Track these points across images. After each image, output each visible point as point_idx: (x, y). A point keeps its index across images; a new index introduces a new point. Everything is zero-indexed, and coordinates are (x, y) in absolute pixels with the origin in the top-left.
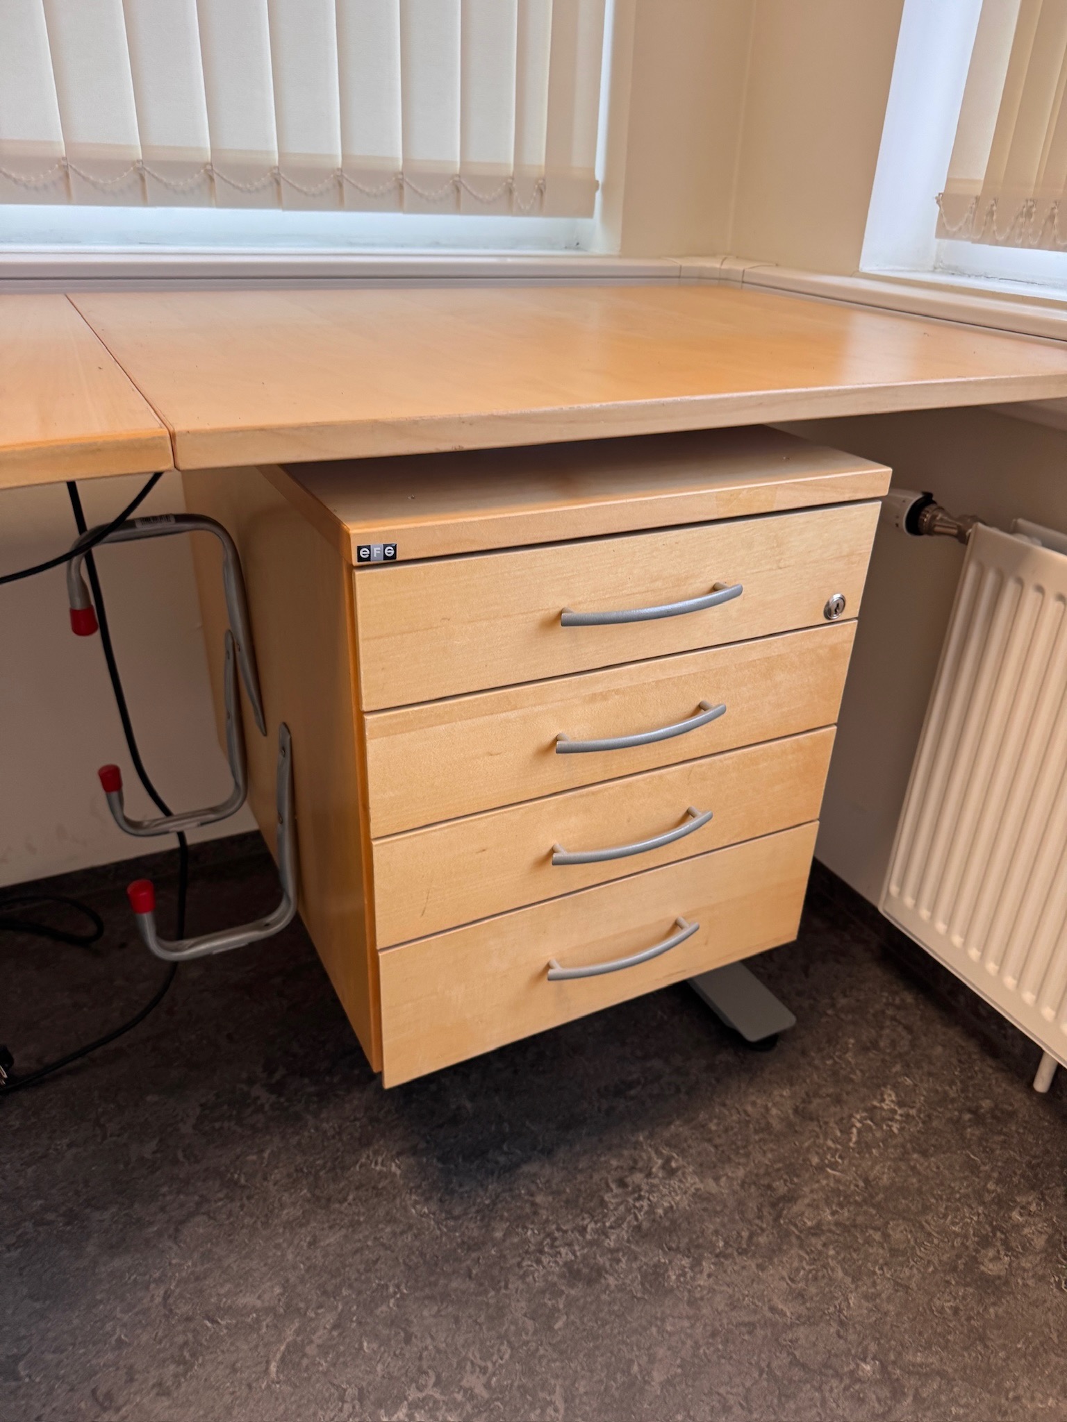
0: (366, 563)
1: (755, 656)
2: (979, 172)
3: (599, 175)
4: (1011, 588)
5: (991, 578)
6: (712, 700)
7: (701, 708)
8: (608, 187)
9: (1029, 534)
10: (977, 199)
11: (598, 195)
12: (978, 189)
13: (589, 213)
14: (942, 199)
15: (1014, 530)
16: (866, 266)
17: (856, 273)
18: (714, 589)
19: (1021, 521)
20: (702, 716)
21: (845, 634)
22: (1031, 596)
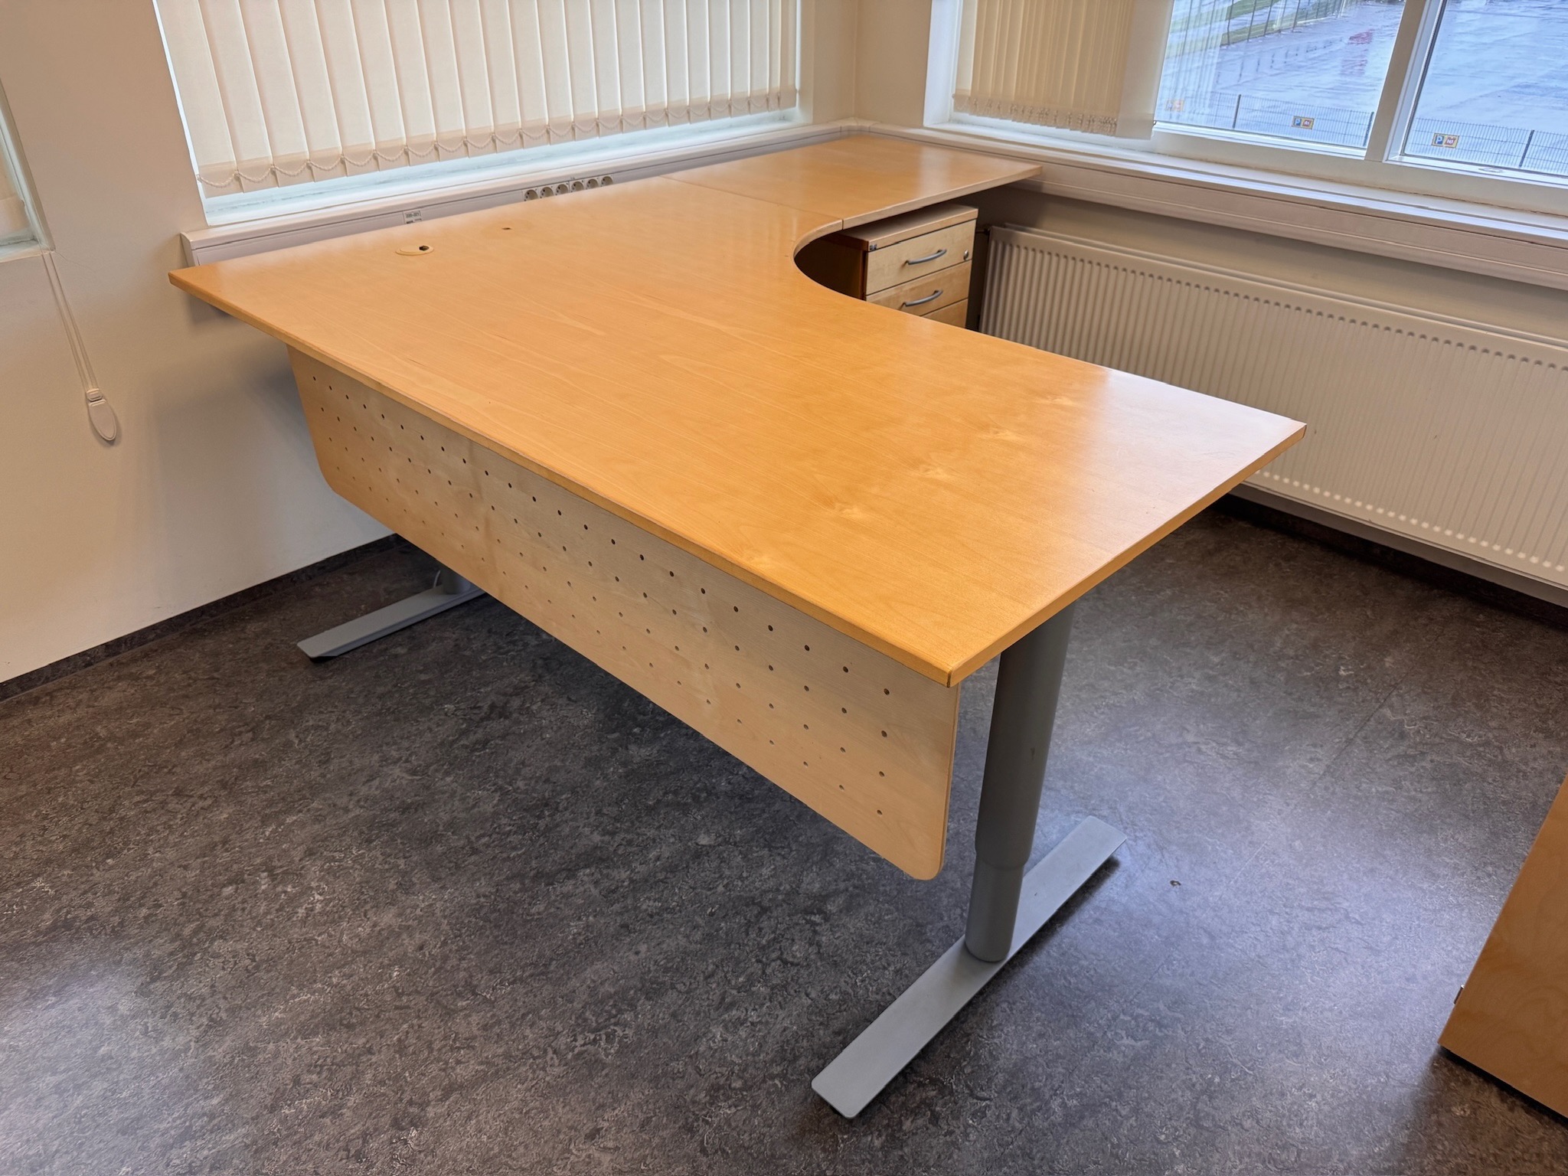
0: (872, 250)
1: (948, 273)
2: (968, 86)
3: (798, 87)
4: (1008, 248)
5: (1000, 247)
6: (939, 289)
7: (936, 292)
8: (801, 92)
9: (1011, 228)
10: (969, 98)
11: (798, 95)
12: (969, 94)
13: (795, 105)
14: (955, 96)
15: (1005, 227)
16: (926, 123)
17: (921, 127)
18: (939, 251)
19: (1007, 224)
20: (936, 294)
21: (969, 264)
22: (1015, 250)
